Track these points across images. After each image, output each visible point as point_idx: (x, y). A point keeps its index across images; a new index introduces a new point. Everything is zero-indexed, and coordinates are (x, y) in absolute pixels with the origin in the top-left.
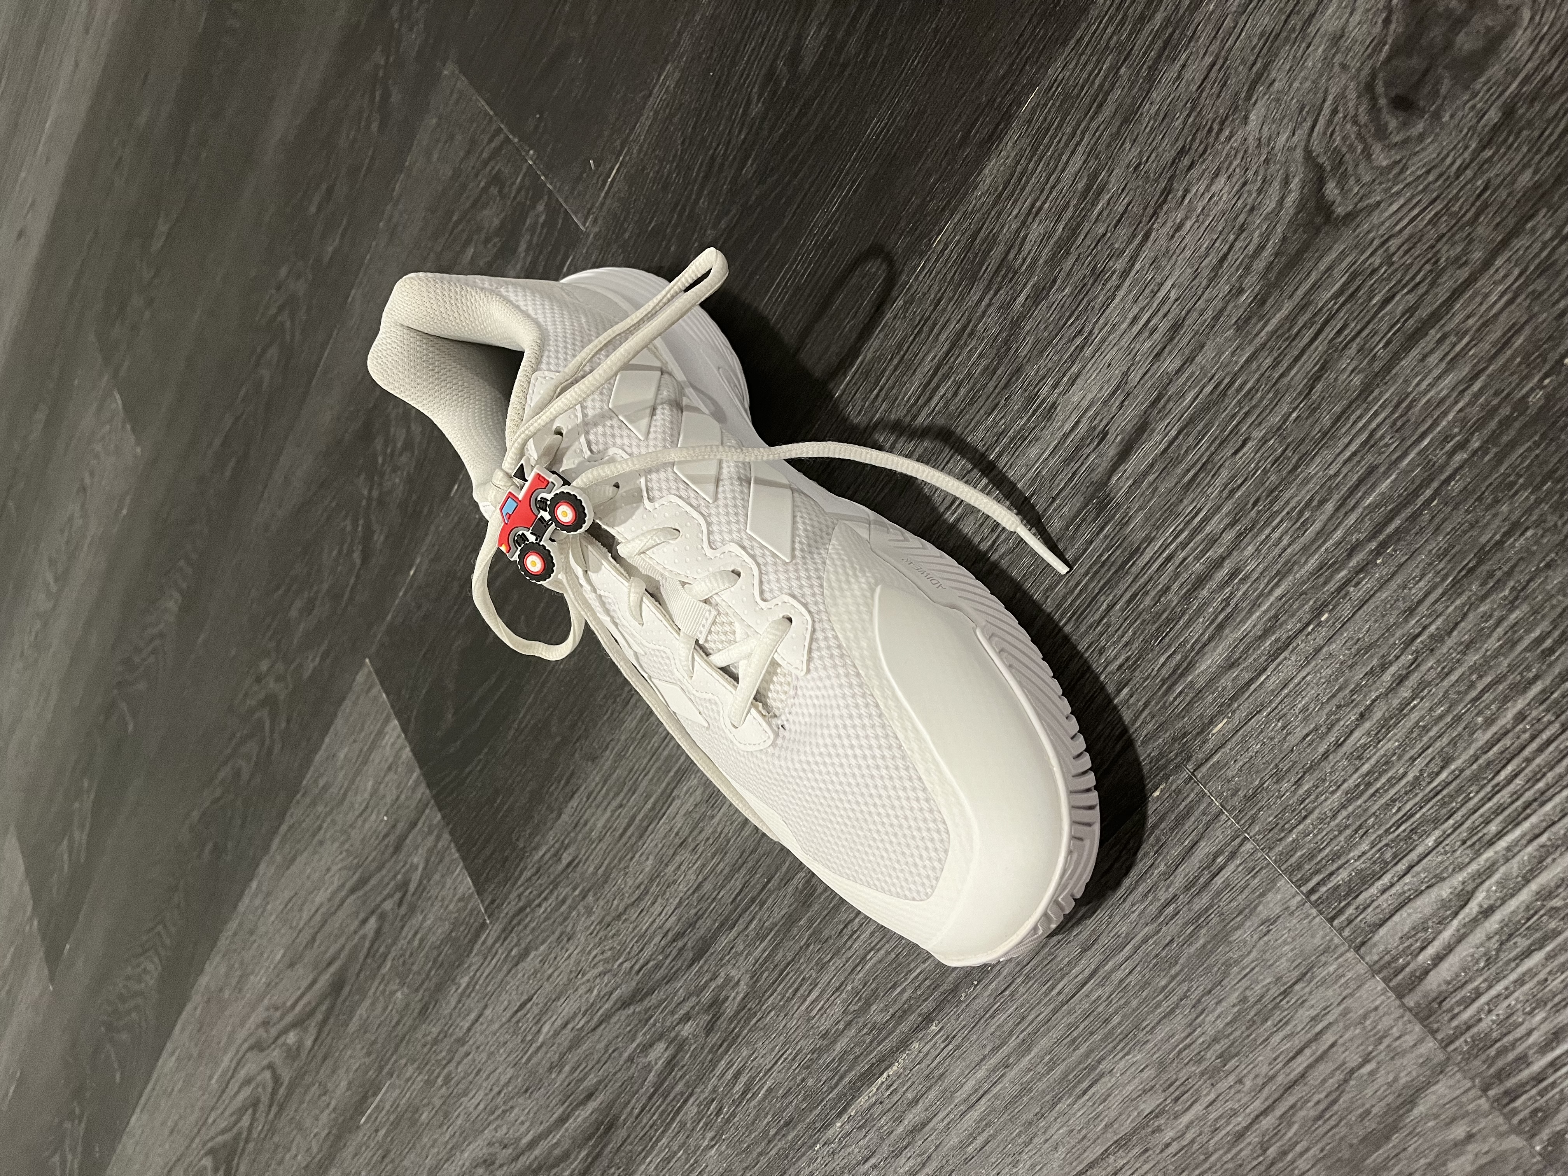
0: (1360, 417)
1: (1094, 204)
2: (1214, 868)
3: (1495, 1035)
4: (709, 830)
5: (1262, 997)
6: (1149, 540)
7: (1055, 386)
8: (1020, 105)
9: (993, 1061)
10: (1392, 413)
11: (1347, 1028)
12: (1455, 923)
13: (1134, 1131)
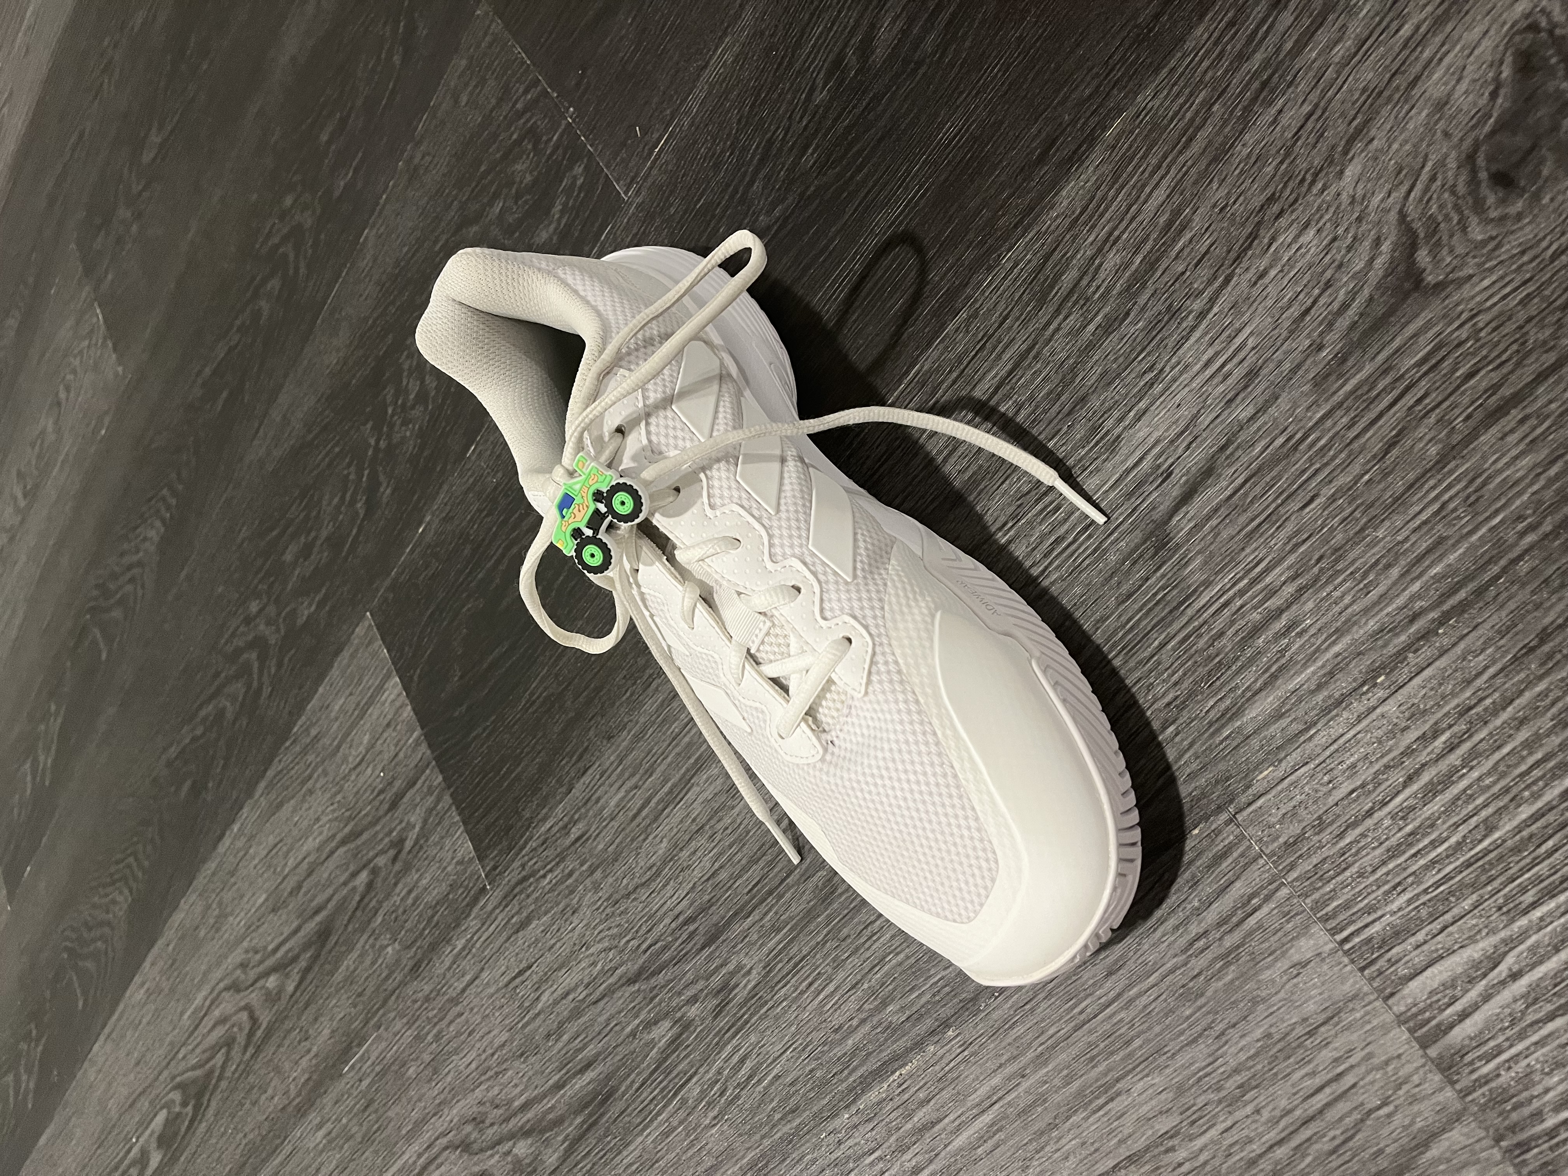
0: (1433, 488)
1: (1174, 241)
2: (1249, 909)
3: (1512, 1091)
4: (727, 821)
5: (1287, 1034)
6: (1207, 584)
7: (1121, 420)
8: (1105, 129)
9: (1009, 1070)
10: (1466, 487)
11: (1368, 1072)
12: (1484, 982)
13: (1147, 1149)
